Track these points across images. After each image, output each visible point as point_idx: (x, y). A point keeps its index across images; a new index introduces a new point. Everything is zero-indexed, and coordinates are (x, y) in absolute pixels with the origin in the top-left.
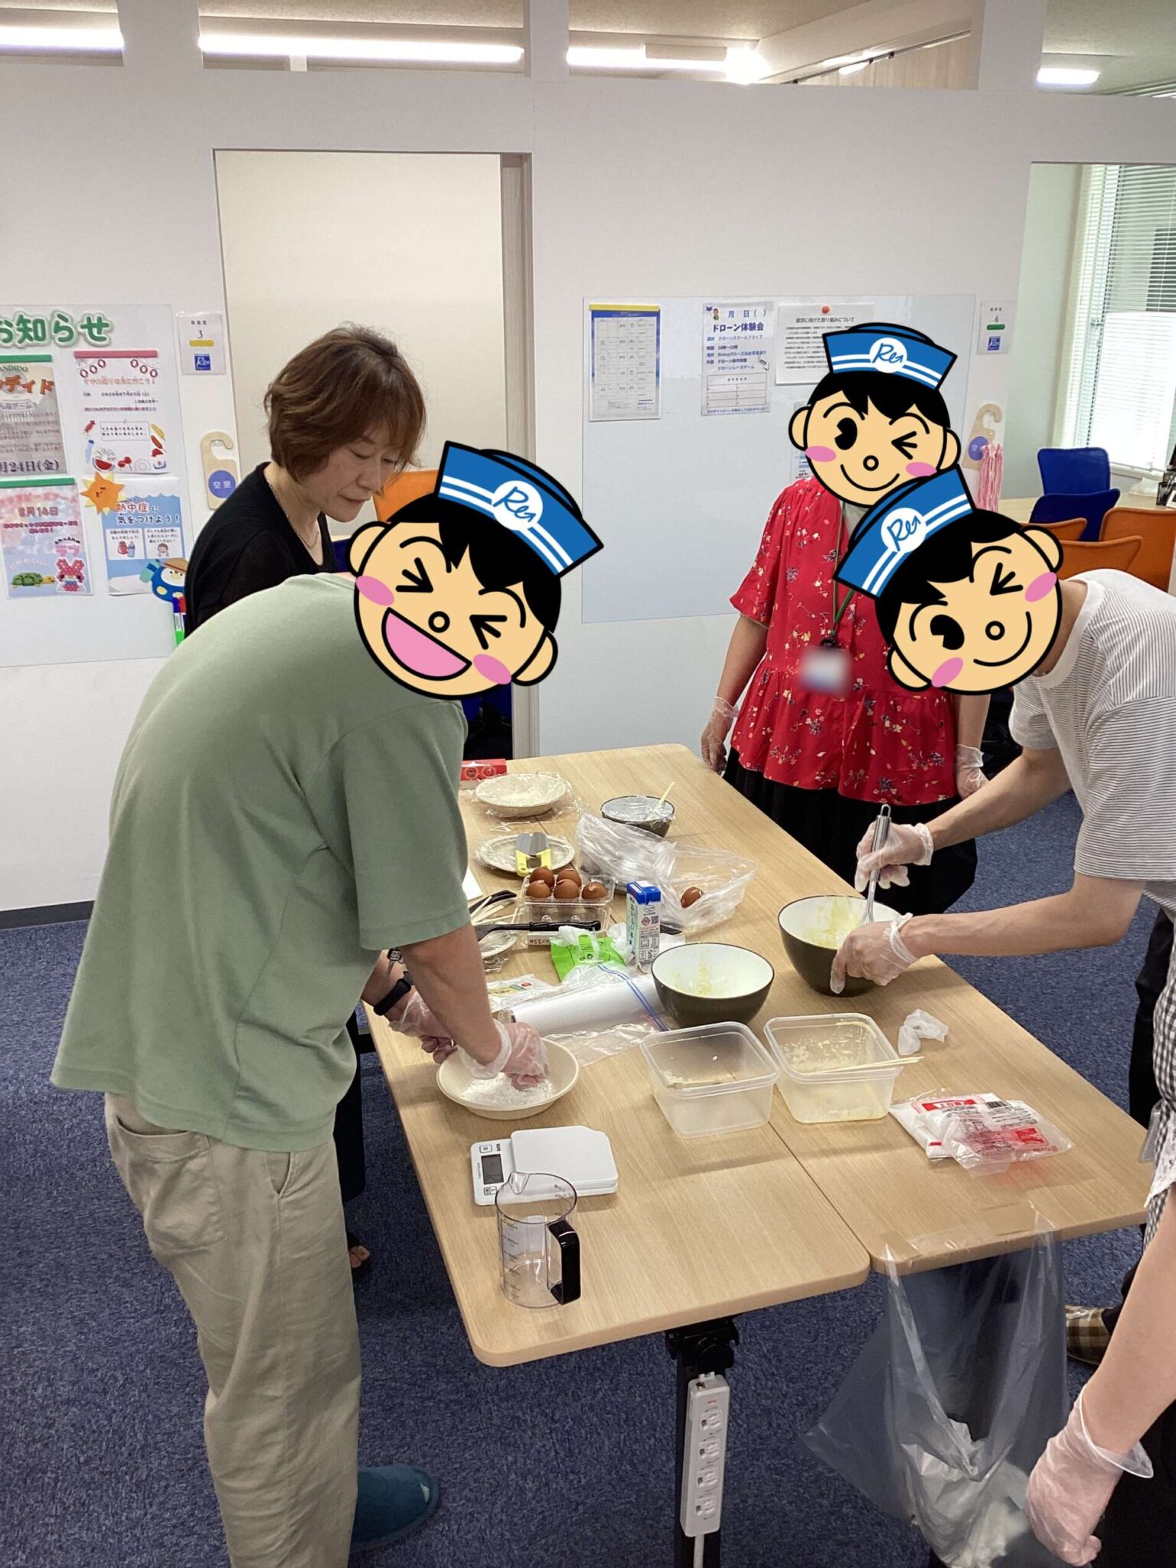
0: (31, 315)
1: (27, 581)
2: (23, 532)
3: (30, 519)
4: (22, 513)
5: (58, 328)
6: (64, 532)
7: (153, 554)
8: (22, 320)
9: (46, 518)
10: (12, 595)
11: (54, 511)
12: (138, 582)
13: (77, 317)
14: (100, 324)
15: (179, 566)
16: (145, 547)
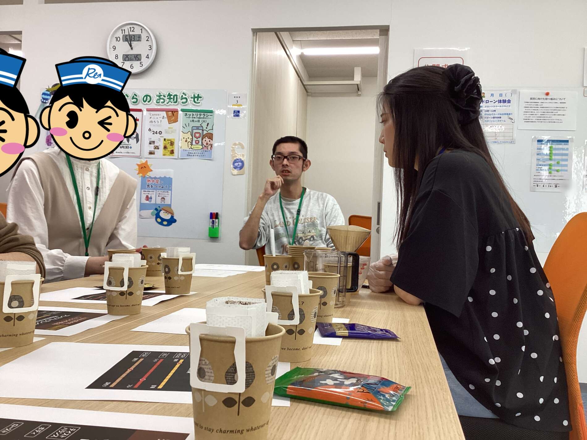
0: (174, 93)
5: (182, 98)
14: (198, 97)
15: (168, 209)
16: (156, 199)
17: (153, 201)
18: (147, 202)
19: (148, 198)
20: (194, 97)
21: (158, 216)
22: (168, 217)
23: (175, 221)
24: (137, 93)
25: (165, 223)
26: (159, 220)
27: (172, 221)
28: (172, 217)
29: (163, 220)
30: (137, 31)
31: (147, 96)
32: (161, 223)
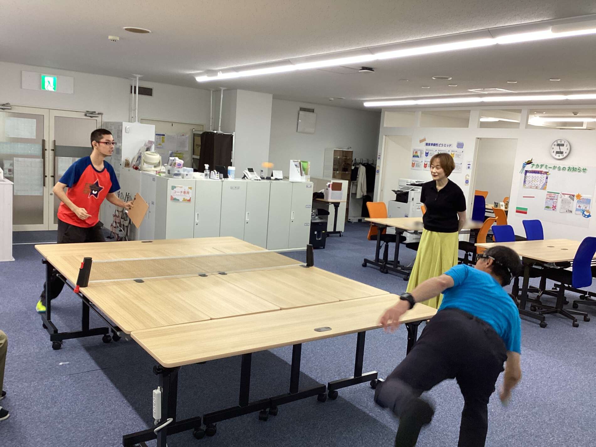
0: (575, 167)
1: (547, 207)
2: (549, 200)
3: (550, 198)
4: (550, 196)
5: (578, 169)
6: (555, 200)
7: (584, 208)
8: (573, 168)
9: (553, 198)
10: (545, 209)
11: (554, 197)
12: (580, 213)
13: (582, 168)
14: (585, 170)
15: (588, 211)
16: (583, 207)
17: (581, 208)
18: (579, 208)
19: (579, 206)
20: (583, 169)
21: (583, 213)
22: (588, 214)
23: (590, 216)
24: (561, 166)
25: (586, 216)
26: (584, 215)
27: (589, 216)
28: (589, 214)
29: (585, 215)
30: (563, 143)
31: (564, 168)
32: (585, 217)
